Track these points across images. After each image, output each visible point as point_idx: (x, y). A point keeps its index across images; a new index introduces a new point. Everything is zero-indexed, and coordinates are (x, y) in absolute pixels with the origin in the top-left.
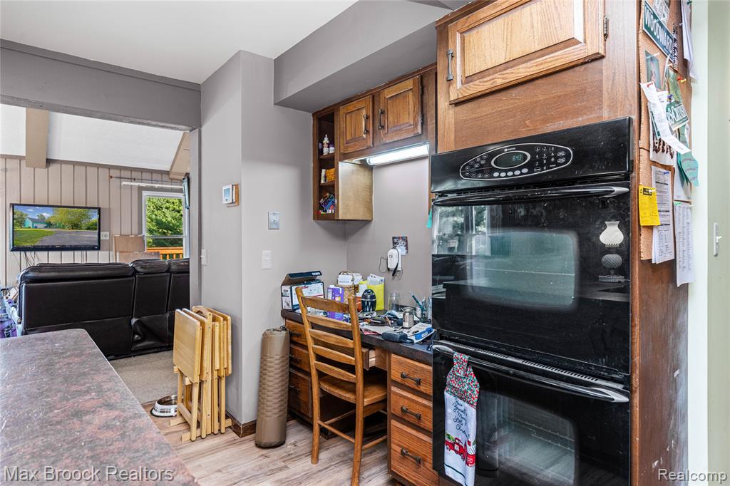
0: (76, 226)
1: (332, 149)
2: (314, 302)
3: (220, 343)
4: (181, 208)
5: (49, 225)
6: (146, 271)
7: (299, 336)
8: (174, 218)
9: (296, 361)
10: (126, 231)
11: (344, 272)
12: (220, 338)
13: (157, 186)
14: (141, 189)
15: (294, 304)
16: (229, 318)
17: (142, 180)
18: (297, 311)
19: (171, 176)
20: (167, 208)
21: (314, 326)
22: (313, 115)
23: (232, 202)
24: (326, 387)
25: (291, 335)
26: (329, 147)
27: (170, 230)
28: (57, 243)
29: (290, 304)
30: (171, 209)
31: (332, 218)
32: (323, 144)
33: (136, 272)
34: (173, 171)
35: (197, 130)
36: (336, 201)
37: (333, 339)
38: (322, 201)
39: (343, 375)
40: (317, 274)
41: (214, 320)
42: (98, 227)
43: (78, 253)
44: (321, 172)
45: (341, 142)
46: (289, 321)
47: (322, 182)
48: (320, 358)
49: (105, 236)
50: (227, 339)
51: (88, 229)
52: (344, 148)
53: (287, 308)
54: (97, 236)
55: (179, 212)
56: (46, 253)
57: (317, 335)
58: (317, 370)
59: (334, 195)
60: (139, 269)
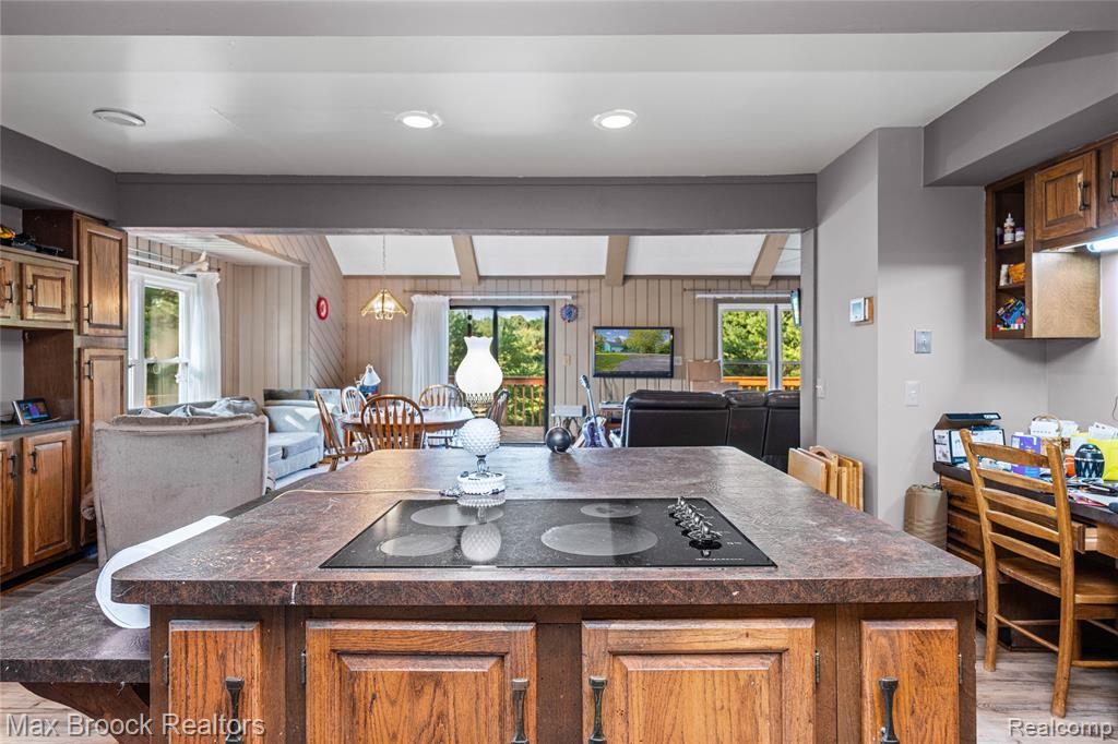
0: (650, 350)
1: (1020, 235)
2: (989, 451)
3: (848, 493)
4: (748, 321)
5: (625, 349)
6: (740, 403)
7: (962, 499)
8: (739, 336)
9: (959, 533)
10: (700, 355)
11: (1041, 418)
12: (848, 487)
13: (735, 296)
14: (716, 302)
15: (954, 455)
16: (860, 464)
17: (717, 291)
18: (959, 466)
19: (753, 282)
20: (730, 322)
21: (989, 483)
22: (986, 189)
23: (865, 320)
24: (1009, 571)
25: (950, 496)
26: (1014, 232)
27: (734, 353)
28: (632, 369)
29: (949, 455)
30: (734, 323)
31: (1021, 336)
32: (1003, 228)
33: (730, 403)
34: (756, 274)
35: (812, 231)
36: (1027, 312)
37: (1021, 502)
38: (1001, 311)
39: (1037, 555)
40: (992, 417)
41: (840, 464)
42: (670, 350)
43: (651, 381)
44: (1000, 268)
45: (1037, 225)
46: (948, 479)
47: (1002, 283)
48: (997, 528)
49: (678, 360)
50: (858, 489)
51: (661, 352)
52: (1043, 233)
53: (943, 460)
54: (669, 361)
55: (745, 327)
56: (622, 380)
57: (993, 495)
58: (994, 544)
59: (1024, 301)
60: (733, 400)
